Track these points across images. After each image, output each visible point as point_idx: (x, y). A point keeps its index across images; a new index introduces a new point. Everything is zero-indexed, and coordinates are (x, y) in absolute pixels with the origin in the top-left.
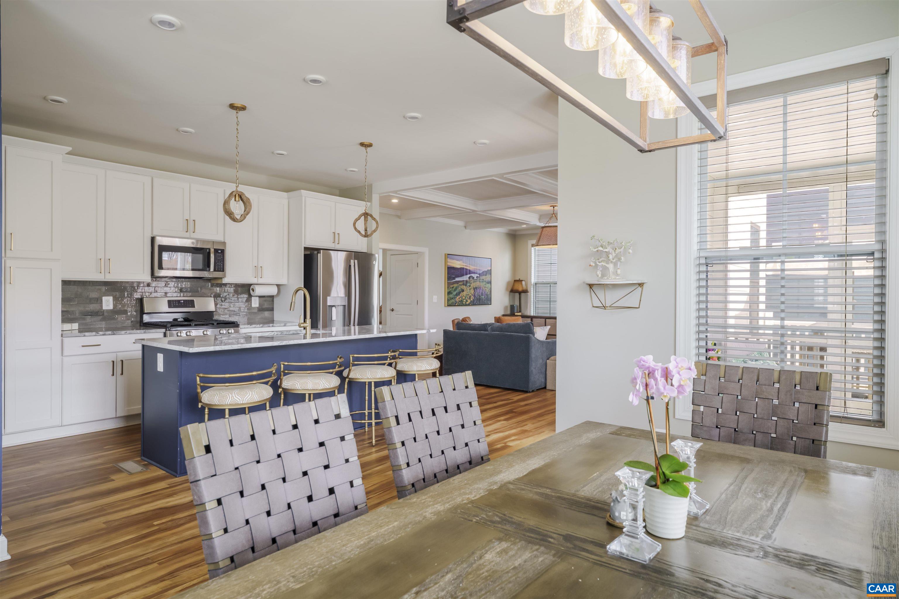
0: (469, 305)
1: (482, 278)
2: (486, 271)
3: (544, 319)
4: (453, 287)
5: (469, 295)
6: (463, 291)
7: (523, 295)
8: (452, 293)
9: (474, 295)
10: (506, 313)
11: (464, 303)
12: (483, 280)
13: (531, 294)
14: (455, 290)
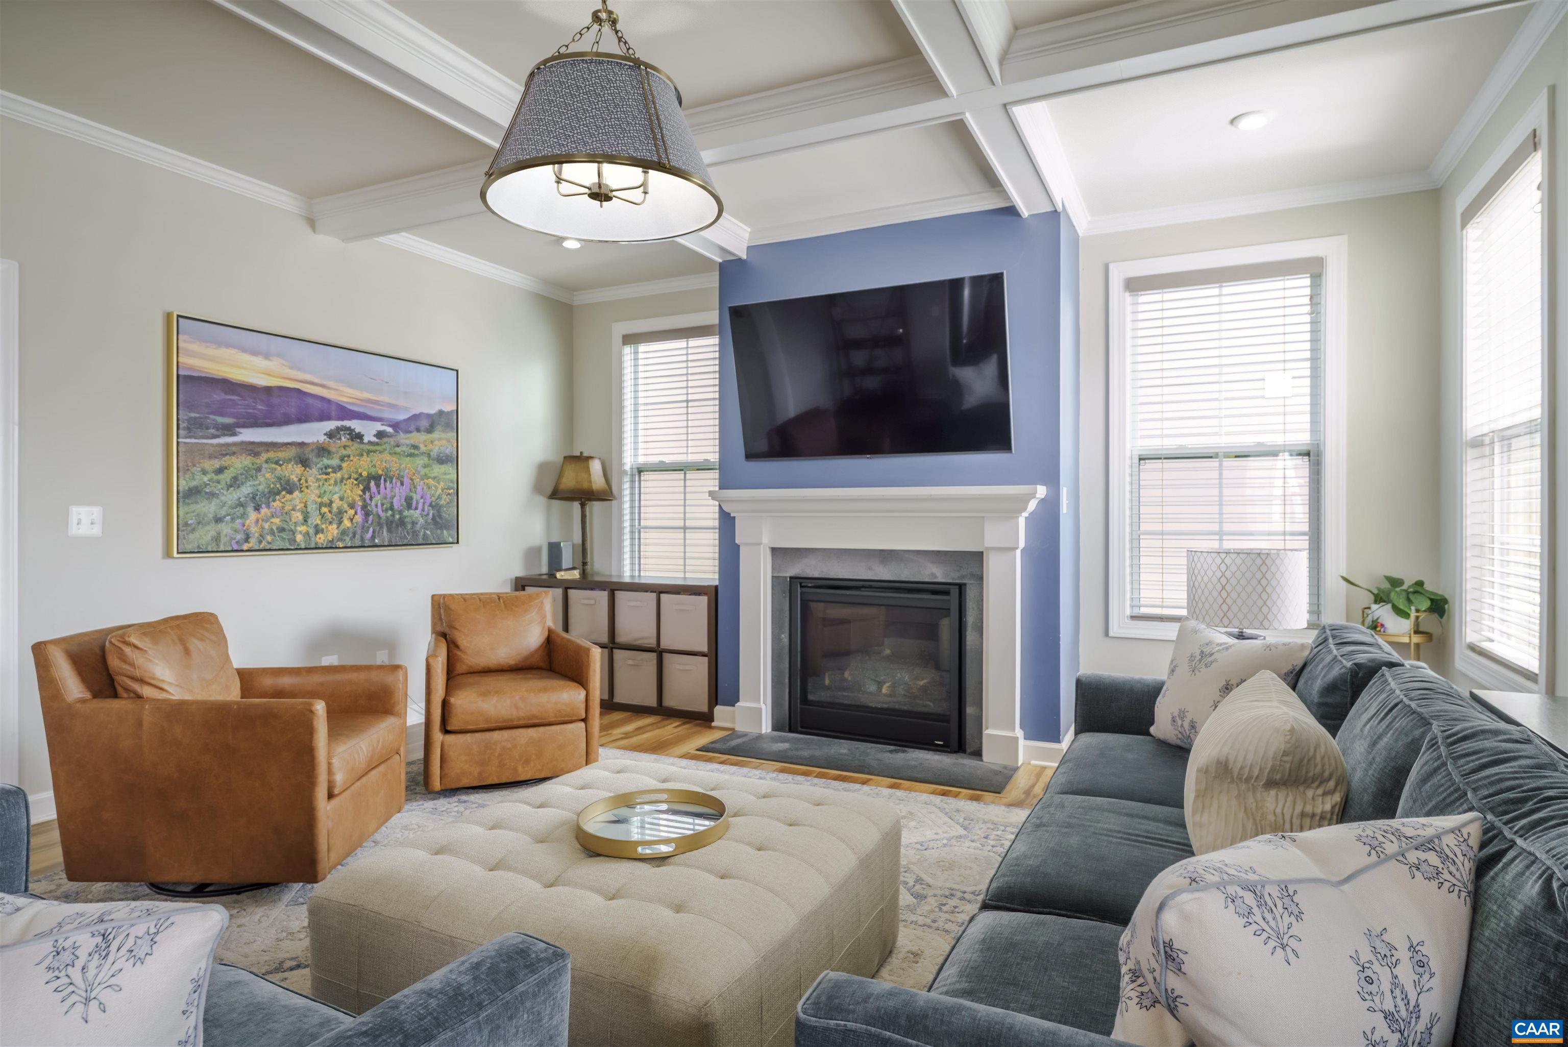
0: (331, 547)
1: (402, 437)
2: (428, 416)
3: (654, 595)
4: (220, 471)
5: (330, 504)
6: (289, 488)
7: (596, 507)
8: (212, 495)
9: (364, 507)
10: (534, 572)
11: (299, 538)
12: (415, 447)
13: (621, 504)
14: (235, 483)
